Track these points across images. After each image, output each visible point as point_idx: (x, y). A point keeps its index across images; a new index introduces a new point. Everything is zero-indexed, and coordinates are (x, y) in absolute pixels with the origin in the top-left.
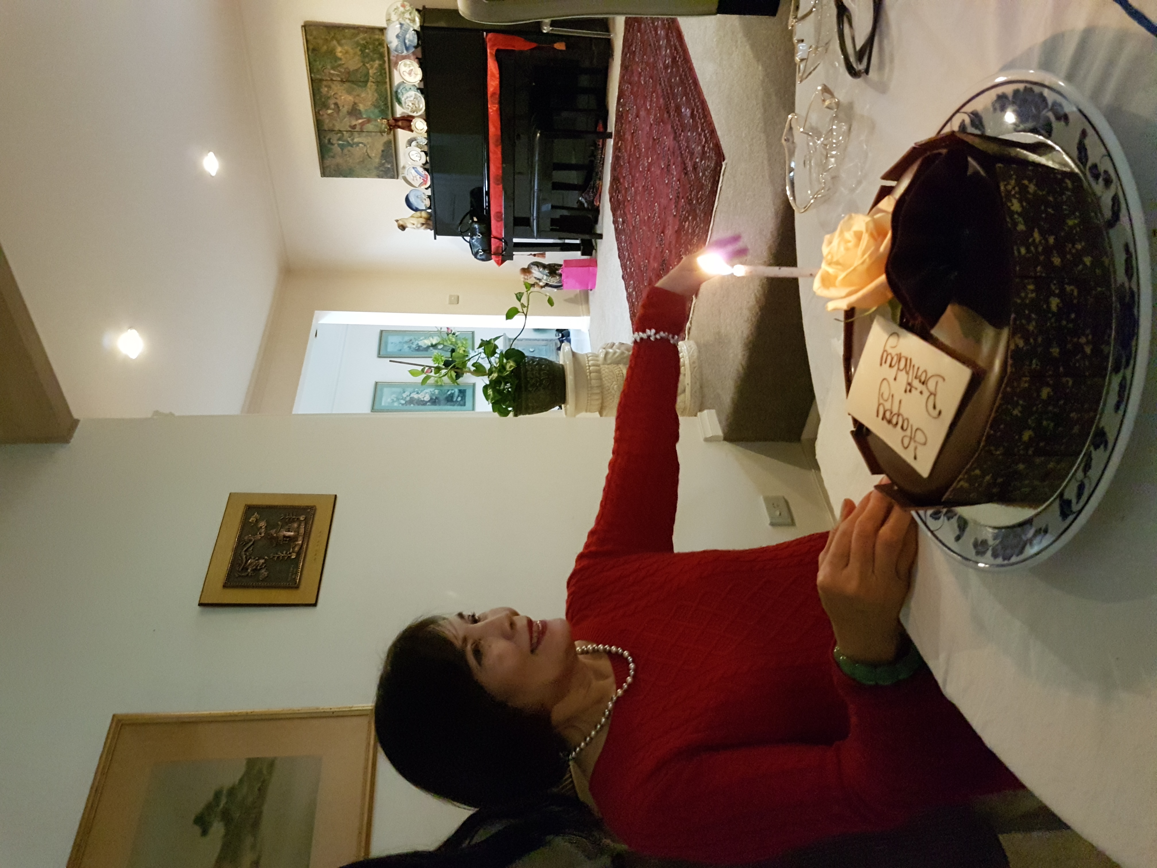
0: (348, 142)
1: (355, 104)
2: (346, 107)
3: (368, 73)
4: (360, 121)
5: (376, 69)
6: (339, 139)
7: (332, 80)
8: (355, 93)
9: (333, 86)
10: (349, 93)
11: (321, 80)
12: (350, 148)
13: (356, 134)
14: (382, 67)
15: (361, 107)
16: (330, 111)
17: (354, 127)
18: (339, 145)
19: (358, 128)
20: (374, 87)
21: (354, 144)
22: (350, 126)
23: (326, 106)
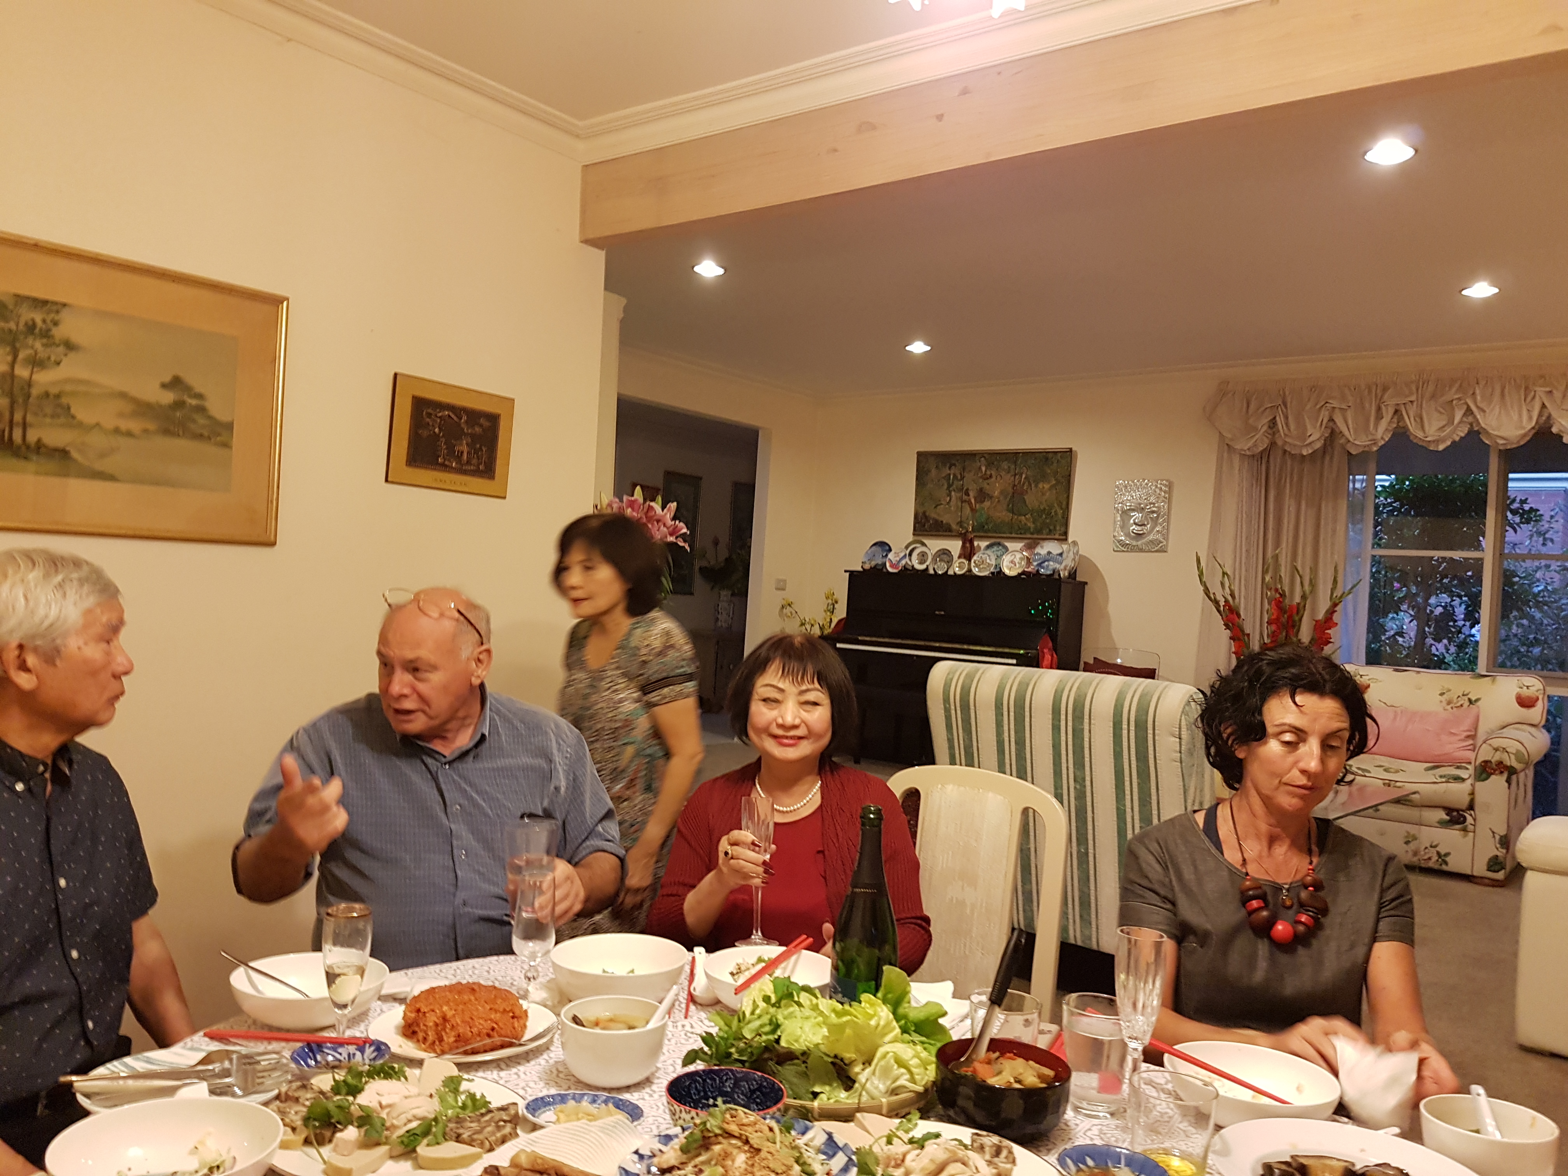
0: (952, 485)
1: (991, 497)
2: (988, 487)
3: (1021, 515)
4: (973, 501)
5: (1026, 524)
6: (955, 475)
7: (1015, 475)
8: (1001, 498)
9: (1009, 475)
10: (1001, 492)
11: (1015, 463)
12: (946, 486)
13: (959, 495)
14: (1027, 530)
15: (987, 504)
16: (983, 469)
17: (967, 494)
18: (949, 475)
19: (965, 497)
20: (1007, 520)
21: (950, 492)
22: (967, 489)
23: (989, 465)
